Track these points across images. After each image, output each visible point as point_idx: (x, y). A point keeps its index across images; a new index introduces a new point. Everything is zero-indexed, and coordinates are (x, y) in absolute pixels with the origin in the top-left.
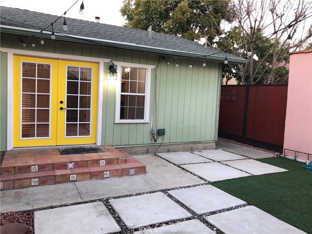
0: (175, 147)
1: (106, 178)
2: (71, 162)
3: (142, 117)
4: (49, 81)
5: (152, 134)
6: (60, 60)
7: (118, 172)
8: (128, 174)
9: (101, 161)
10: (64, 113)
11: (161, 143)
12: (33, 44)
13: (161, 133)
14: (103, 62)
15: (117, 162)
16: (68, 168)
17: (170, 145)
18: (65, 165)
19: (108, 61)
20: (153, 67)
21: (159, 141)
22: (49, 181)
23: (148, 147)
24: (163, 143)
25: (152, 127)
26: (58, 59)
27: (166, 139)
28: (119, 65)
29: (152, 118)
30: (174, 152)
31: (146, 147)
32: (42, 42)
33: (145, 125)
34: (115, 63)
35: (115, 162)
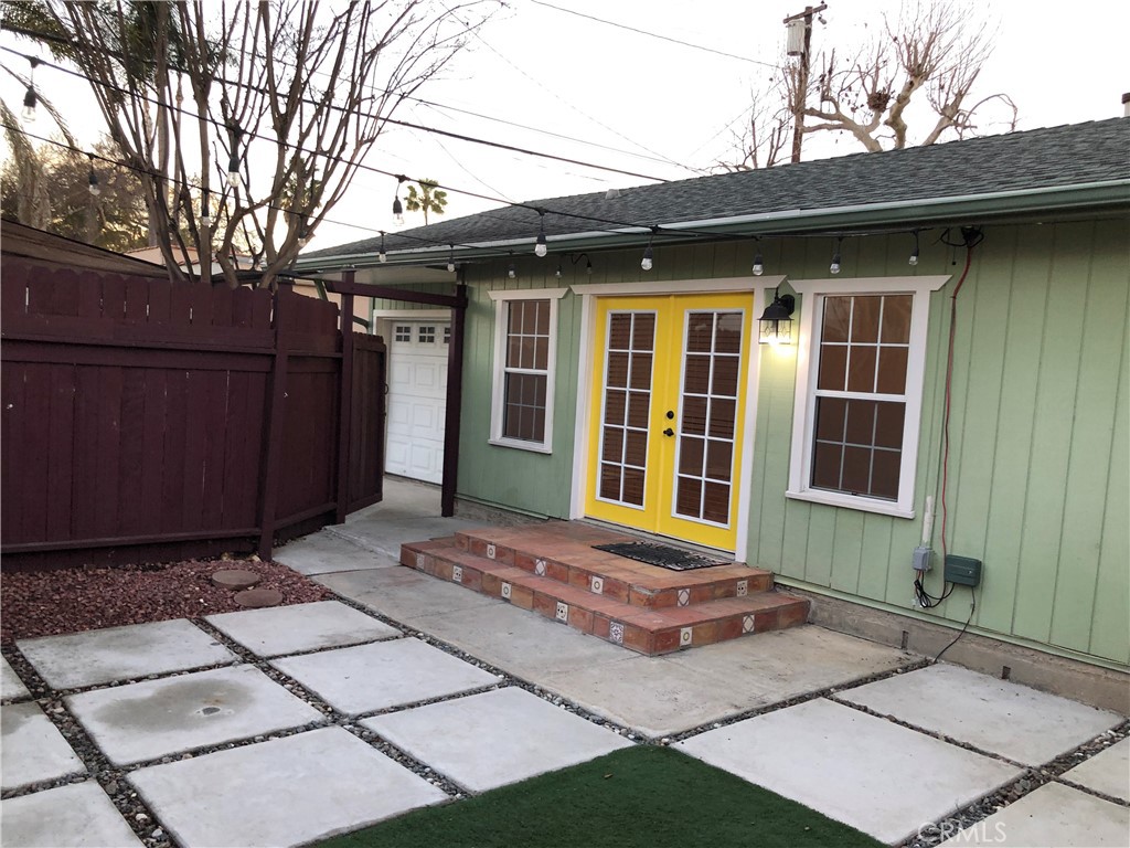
0: (1044, 667)
1: (560, 621)
2: (541, 560)
4: (650, 356)
6: (672, 298)
7: (584, 615)
8: (606, 635)
11: (967, 625)
15: (628, 596)
17: (1019, 650)
18: (532, 562)
19: (775, 281)
20: (937, 281)
21: (957, 607)
22: (473, 581)
23: (909, 621)
24: (976, 627)
25: (926, 538)
26: (669, 296)
27: (993, 612)
28: (812, 293)
29: (930, 500)
30: (1040, 688)
31: (902, 619)
33: (899, 525)
34: (797, 286)
35: (624, 593)
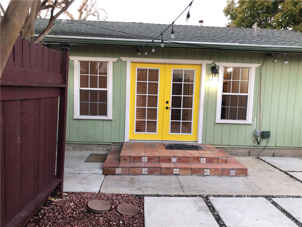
0: (282, 152)
1: (206, 175)
2: (174, 157)
3: (244, 118)
4: (157, 84)
5: (256, 136)
6: (167, 65)
7: (218, 171)
8: (228, 175)
9: (202, 159)
10: (169, 112)
11: (266, 146)
12: (146, 52)
13: (265, 135)
14: (205, 63)
15: (217, 161)
16: (172, 162)
17: (276, 149)
18: (170, 159)
19: (210, 62)
20: (258, 65)
21: (263, 143)
22: (156, 172)
23: (250, 149)
24: (268, 147)
25: (255, 128)
26: (165, 64)
27: (271, 142)
28: (221, 66)
29: (255, 119)
30: (281, 156)
31: (248, 149)
32: (153, 50)
33: (248, 126)
34: (218, 64)
35: (216, 161)
